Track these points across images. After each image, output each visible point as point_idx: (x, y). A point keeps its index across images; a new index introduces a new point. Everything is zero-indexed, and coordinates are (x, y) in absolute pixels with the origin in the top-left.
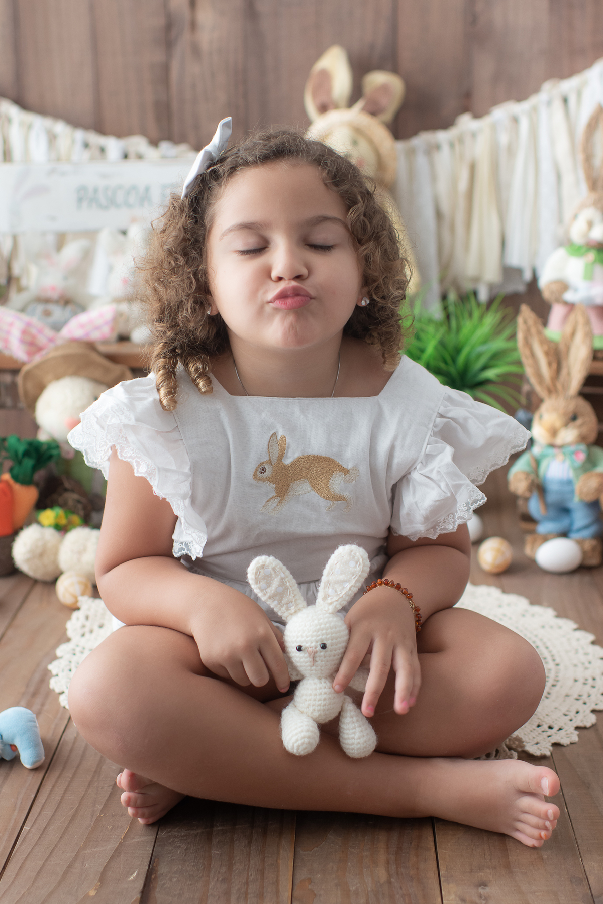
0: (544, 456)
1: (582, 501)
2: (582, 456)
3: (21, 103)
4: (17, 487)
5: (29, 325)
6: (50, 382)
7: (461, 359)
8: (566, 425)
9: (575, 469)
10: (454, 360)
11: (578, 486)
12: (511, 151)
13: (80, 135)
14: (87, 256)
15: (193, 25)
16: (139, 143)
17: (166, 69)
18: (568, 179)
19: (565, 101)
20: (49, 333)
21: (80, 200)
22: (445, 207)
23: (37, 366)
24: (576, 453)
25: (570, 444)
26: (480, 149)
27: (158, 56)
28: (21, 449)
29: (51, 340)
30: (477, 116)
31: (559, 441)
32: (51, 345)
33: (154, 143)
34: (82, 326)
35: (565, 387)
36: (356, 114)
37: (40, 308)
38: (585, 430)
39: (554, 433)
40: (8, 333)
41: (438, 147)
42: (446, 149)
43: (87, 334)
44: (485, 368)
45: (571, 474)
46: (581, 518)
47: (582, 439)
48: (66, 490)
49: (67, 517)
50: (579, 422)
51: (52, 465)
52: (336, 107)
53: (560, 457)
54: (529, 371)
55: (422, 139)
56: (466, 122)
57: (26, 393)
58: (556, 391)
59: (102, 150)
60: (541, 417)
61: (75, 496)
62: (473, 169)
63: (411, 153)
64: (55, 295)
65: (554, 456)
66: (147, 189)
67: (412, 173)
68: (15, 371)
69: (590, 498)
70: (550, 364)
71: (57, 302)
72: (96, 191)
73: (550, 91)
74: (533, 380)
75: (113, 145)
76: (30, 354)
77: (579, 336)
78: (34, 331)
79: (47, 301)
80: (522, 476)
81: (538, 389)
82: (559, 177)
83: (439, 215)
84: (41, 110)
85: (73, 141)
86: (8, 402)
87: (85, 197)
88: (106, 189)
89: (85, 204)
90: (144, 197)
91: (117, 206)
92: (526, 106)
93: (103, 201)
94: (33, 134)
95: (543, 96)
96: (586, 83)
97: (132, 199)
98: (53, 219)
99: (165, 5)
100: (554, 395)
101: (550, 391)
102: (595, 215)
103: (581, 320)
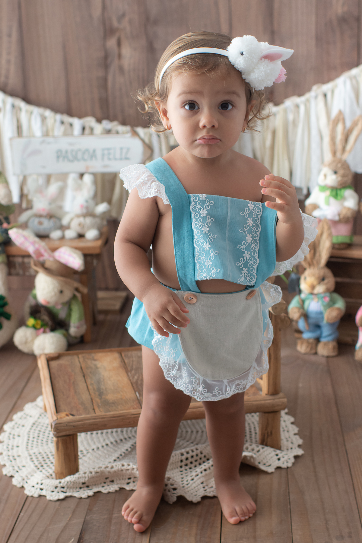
0: (307, 299)
1: (328, 323)
2: (328, 299)
3: (27, 100)
8: (319, 283)
9: (324, 306)
11: (326, 315)
12: (295, 123)
13: (59, 117)
14: (62, 192)
15: (120, 56)
16: (90, 121)
17: (105, 80)
18: (327, 139)
19: (325, 96)
21: (58, 157)
24: (324, 297)
25: (321, 293)
26: (278, 123)
27: (101, 73)
30: (276, 104)
31: (316, 291)
33: (99, 121)
35: (318, 263)
37: (37, 220)
38: (328, 285)
39: (313, 287)
45: (322, 309)
46: (327, 330)
47: (327, 290)
50: (326, 281)
53: (316, 300)
56: (270, 108)
58: (313, 265)
59: (71, 125)
60: (305, 279)
65: (313, 299)
66: (94, 151)
69: (333, 321)
70: (310, 251)
71: (46, 217)
72: (67, 152)
73: (317, 90)
75: (77, 123)
77: (325, 236)
79: (40, 216)
80: (296, 310)
82: (321, 138)
84: (38, 104)
85: (55, 121)
86: (21, 272)
87: (61, 155)
88: (72, 151)
89: (61, 159)
90: (93, 155)
91: (78, 160)
92: (303, 99)
93: (70, 157)
94: (33, 117)
95: (312, 94)
96: (336, 86)
97: (86, 156)
98: (44, 167)
99: (104, 45)
100: (312, 268)
101: (310, 265)
102: (328, 171)
103: (325, 226)
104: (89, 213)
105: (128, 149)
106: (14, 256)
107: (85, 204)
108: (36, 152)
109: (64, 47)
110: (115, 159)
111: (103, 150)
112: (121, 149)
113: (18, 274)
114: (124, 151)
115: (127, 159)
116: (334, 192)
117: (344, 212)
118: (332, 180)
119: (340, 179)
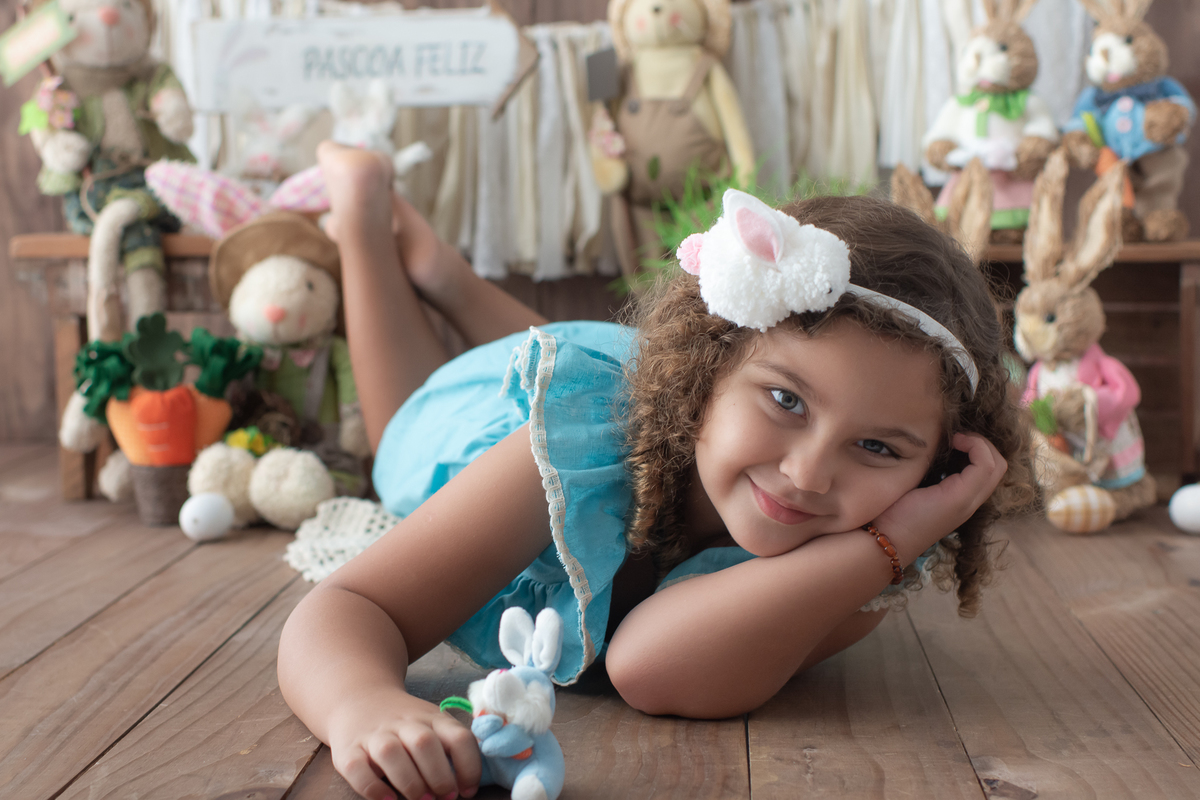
4: (202, 399)
12: (885, 12)
16: (391, 10)
20: (250, 197)
21: (309, 67)
22: (799, 89)
26: (844, 13)
28: (209, 343)
29: (254, 207)
33: (411, 9)
34: (297, 190)
40: (197, 197)
41: (787, 12)
42: (798, 13)
51: (250, 377)
62: (835, 38)
63: (752, 18)
64: (266, 168)
66: (398, 52)
67: (754, 44)
68: (205, 260)
71: (268, 179)
72: (330, 54)
76: (225, 226)
77: (974, 201)
78: (231, 195)
79: (256, 176)
82: (951, 48)
83: (790, 100)
85: (304, 10)
86: (198, 302)
87: (316, 63)
88: (344, 51)
89: (315, 72)
90: (394, 62)
91: (357, 74)
93: (339, 67)
97: (377, 65)
98: (271, 93)
102: (985, 45)
103: (977, 177)
105: (481, 48)
106: (184, 259)
108: (255, 54)
110: (449, 72)
111: (420, 48)
112: (465, 46)
113: (189, 309)
114: (472, 51)
115: (477, 70)
116: (1000, 102)
117: (1029, 146)
118: (996, 67)
119: (1016, 61)
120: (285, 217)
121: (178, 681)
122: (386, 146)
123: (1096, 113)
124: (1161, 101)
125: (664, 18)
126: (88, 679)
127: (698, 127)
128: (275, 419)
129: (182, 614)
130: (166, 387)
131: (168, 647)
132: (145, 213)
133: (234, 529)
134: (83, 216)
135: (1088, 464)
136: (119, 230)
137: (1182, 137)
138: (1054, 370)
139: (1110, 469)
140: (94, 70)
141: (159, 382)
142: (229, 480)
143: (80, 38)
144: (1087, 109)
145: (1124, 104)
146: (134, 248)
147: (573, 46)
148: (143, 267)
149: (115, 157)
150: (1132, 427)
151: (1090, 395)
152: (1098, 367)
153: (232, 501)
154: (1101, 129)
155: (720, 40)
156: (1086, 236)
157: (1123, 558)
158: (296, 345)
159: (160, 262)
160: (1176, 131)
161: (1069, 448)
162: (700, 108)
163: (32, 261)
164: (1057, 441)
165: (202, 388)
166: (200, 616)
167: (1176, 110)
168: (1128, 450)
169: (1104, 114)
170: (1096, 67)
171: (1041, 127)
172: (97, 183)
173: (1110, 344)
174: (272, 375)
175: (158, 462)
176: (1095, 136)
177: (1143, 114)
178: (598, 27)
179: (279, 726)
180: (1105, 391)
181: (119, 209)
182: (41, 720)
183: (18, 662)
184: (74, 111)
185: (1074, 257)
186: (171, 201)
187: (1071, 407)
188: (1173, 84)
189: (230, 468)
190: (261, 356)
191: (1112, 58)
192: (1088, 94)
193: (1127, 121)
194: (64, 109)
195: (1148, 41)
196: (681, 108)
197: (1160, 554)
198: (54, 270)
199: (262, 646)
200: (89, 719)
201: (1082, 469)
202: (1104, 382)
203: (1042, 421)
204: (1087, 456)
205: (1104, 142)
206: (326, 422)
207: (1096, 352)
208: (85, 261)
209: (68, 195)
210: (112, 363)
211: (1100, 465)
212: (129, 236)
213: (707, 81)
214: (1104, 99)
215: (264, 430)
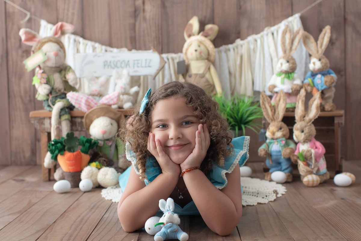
0: (270, 143)
1: (284, 158)
2: (284, 142)
3: (84, 37)
4: (83, 154)
5: (88, 98)
6: (95, 119)
7: (240, 114)
8: (278, 131)
9: (281, 147)
10: (237, 115)
11: (283, 153)
12: (255, 51)
13: (104, 47)
14: (108, 81)
15: (144, 10)
16: (125, 50)
17: (134, 25)
18: (275, 59)
19: (273, 34)
21: (105, 66)
22: (232, 70)
23: (91, 112)
24: (282, 141)
25: (279, 138)
26: (244, 51)
27: (132, 21)
28: (85, 140)
29: (96, 104)
30: (242, 39)
31: (275, 137)
32: (96, 106)
33: (130, 50)
34: (107, 99)
35: (277, 118)
36: (200, 37)
38: (284, 133)
39: (273, 134)
40: (81, 101)
41: (229, 50)
42: (232, 50)
43: (108, 102)
44: (248, 117)
45: (280, 149)
46: (285, 165)
47: (284, 136)
48: (100, 157)
49: (100, 166)
50: (282, 130)
51: (95, 148)
52: (194, 35)
53: (276, 143)
54: (264, 113)
55: (223, 48)
56: (239, 42)
57: (86, 124)
60: (269, 129)
61: (104, 159)
62: (241, 57)
63: (220, 52)
64: (96, 93)
65: (274, 142)
66: (128, 61)
67: (220, 59)
68: (82, 117)
69: (287, 157)
70: (271, 110)
71: (97, 96)
72: (110, 62)
73: (267, 31)
74: (266, 117)
76: (88, 109)
77: (281, 101)
78: (90, 101)
79: (93, 95)
80: (262, 150)
81: (268, 119)
82: (272, 60)
83: (230, 73)
84: (90, 39)
85: (102, 49)
86: (79, 129)
87: (106, 64)
88: (114, 61)
89: (106, 67)
90: (127, 64)
91: (118, 68)
92: (259, 35)
93: (113, 66)
94: (88, 47)
95: (265, 32)
96: (279, 28)
97: (123, 65)
98: (95, 72)
99: (134, 4)
100: (273, 121)
101: (272, 120)
102: (283, 61)
103: (282, 95)
104: (126, 93)
105: (150, 60)
106: (76, 117)
107: (124, 86)
108: (90, 62)
109: (109, 5)
110: (142, 67)
111: (134, 61)
112: (146, 60)
113: (77, 130)
114: (148, 61)
115: (149, 66)
116: (287, 75)
117: (295, 87)
118: (286, 66)
119: (291, 65)
120: (104, 106)
121: (94, 227)
122: (128, 87)
123: (312, 78)
124: (328, 75)
125: (198, 53)
126: (71, 227)
127: (207, 81)
128: (102, 159)
129: (88, 210)
130: (74, 151)
131: (88, 219)
132: (66, 106)
133: (93, 188)
134: (49, 106)
135: (313, 169)
136: (59, 110)
137: (333, 85)
138: (303, 145)
139: (318, 170)
140: (51, 68)
141: (72, 150)
142: (92, 176)
143: (48, 59)
144: (310, 77)
145: (319, 76)
146: (63, 115)
147: (173, 59)
148: (66, 120)
149: (57, 91)
150: (323, 159)
151: (313, 151)
152: (315, 144)
153: (92, 181)
154: (313, 82)
155: (212, 58)
156: (311, 110)
157: (323, 192)
158: (108, 140)
159: (70, 119)
160: (332, 83)
161: (308, 165)
162: (207, 76)
163: (35, 118)
164: (305, 163)
165: (83, 152)
166: (93, 210)
167: (332, 78)
168: (323, 165)
169: (314, 79)
170: (311, 67)
171: (298, 82)
172: (52, 97)
173: (317, 138)
174: (101, 148)
175: (72, 171)
176: (312, 84)
177: (324, 79)
178: (179, 54)
179: (124, 238)
180: (316, 150)
181: (59, 104)
182: (64, 237)
183: (51, 223)
184: (46, 78)
185: (308, 116)
186: (73, 103)
187: (308, 154)
188: (331, 71)
189: (93, 172)
190: (98, 143)
191: (315, 64)
192: (309, 74)
193: (319, 80)
194: (44, 78)
195: (325, 60)
196: (203, 76)
197: (332, 191)
198: (41, 120)
199: (112, 218)
200: (76, 237)
201: (312, 170)
202: (316, 148)
203: (301, 158)
204: (313, 167)
205: (314, 86)
206: (115, 160)
207: (314, 140)
208: (50, 118)
209: (45, 101)
210: (59, 145)
211: (316, 169)
212: (62, 111)
213: (209, 69)
214: (314, 75)
215: (100, 162)
